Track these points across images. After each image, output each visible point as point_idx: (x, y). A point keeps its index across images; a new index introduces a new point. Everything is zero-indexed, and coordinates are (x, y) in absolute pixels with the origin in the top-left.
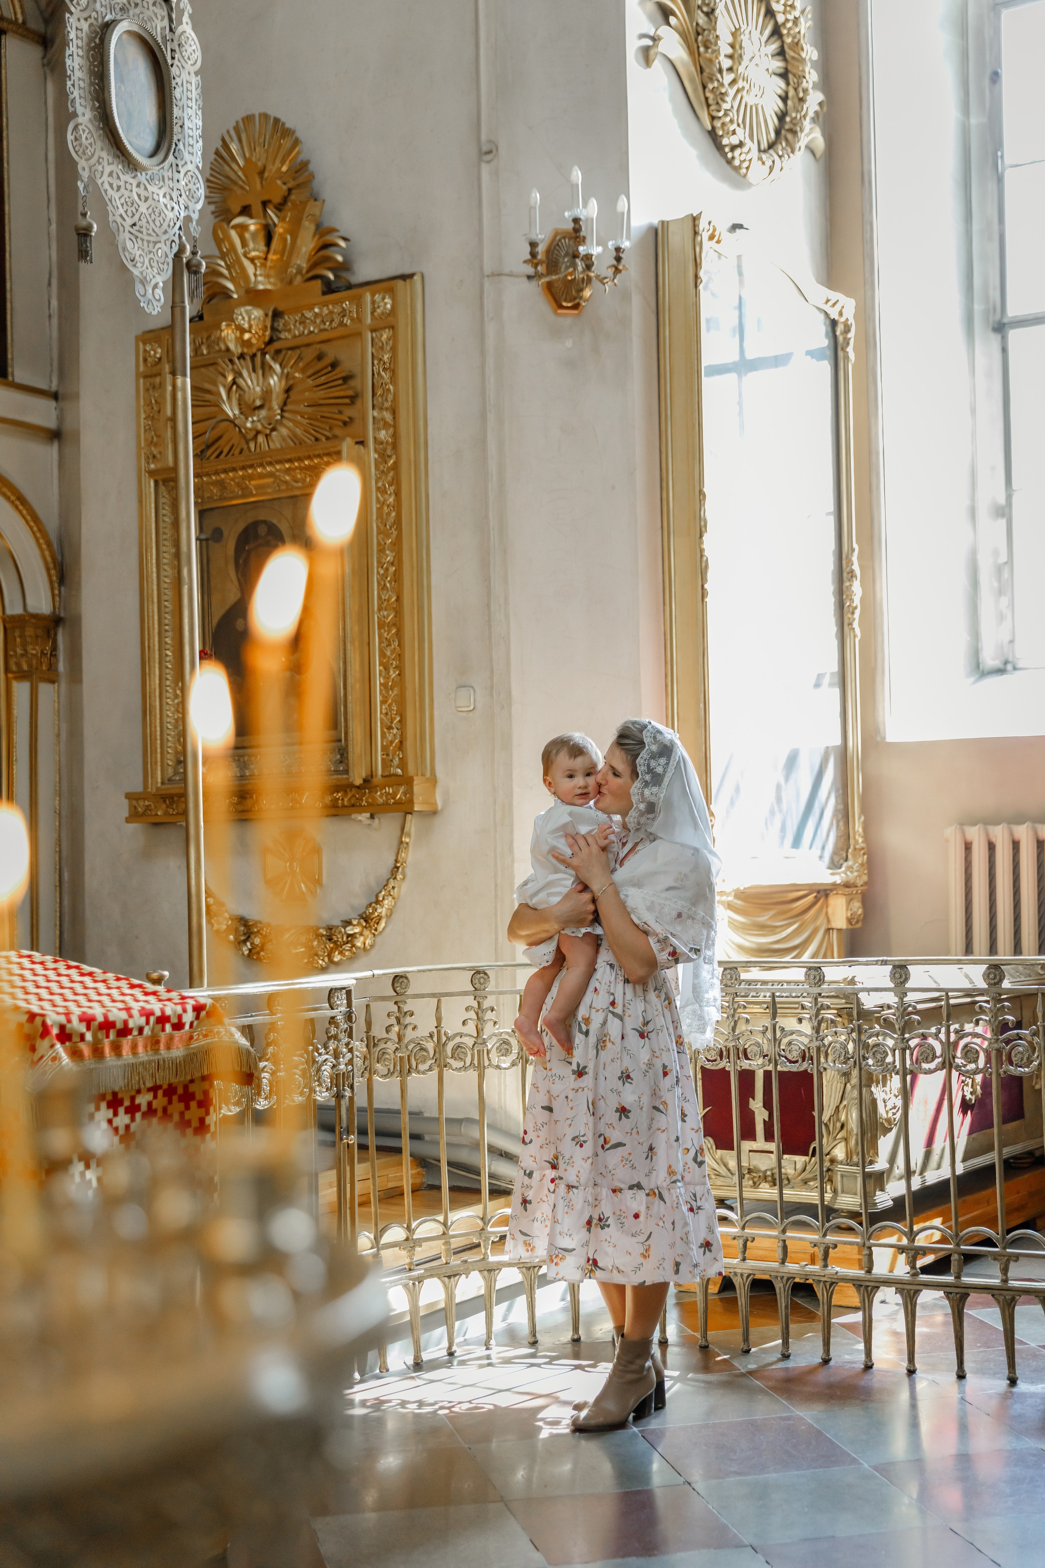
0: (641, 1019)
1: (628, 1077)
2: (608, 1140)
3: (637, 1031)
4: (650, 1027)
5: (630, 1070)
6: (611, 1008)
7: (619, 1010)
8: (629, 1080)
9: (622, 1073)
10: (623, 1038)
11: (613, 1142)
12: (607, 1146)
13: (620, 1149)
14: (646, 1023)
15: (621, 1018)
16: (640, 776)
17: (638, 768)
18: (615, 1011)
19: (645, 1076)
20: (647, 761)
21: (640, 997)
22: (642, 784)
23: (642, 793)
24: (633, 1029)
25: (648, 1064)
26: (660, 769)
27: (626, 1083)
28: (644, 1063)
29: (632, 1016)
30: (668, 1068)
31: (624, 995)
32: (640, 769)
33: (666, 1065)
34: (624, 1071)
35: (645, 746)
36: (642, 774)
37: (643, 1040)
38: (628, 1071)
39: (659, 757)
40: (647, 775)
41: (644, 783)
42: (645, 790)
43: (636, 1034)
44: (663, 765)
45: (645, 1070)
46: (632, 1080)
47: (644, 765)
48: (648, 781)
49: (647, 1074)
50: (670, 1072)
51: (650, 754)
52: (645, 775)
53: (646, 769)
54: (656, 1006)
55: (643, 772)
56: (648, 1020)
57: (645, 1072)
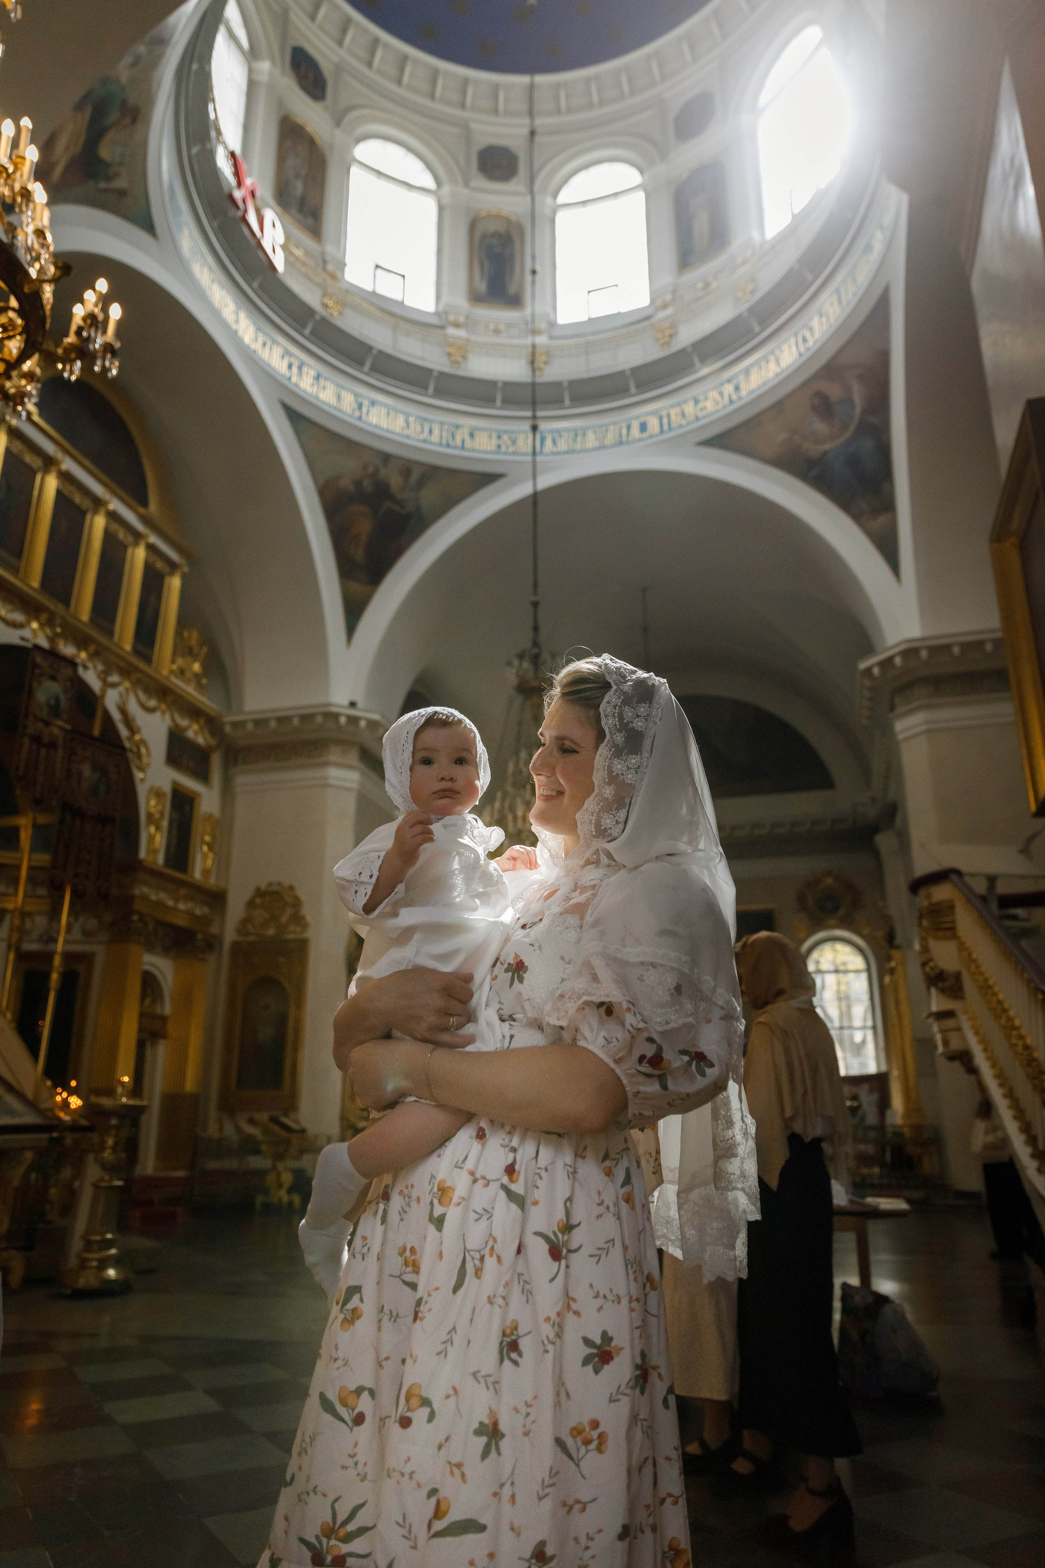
1: (514, 1346)
2: (443, 1507)
5: (522, 1331)
7: (518, 1188)
9: (504, 1334)
10: (519, 1251)
11: (455, 1515)
12: (439, 1525)
13: (470, 1538)
16: (608, 738)
17: (603, 720)
18: (513, 1187)
19: (546, 1351)
20: (617, 708)
21: (567, 1165)
22: (610, 750)
23: (609, 767)
24: (538, 1234)
25: (556, 1325)
26: (640, 724)
27: (507, 1362)
28: (548, 1319)
29: (541, 1204)
30: (613, 1344)
31: (534, 1155)
32: (607, 724)
33: (610, 1334)
34: (508, 1332)
35: (611, 687)
36: (610, 733)
37: (557, 1264)
38: (515, 1332)
39: (637, 703)
40: (618, 734)
41: (613, 749)
42: (616, 761)
43: (544, 1247)
44: (645, 716)
45: (547, 1337)
46: (520, 1355)
47: (613, 716)
48: (621, 744)
49: (550, 1347)
50: (618, 1354)
51: (622, 697)
52: (615, 734)
53: (617, 723)
54: (599, 1193)
55: (613, 728)
56: (574, 1221)
57: (546, 1342)
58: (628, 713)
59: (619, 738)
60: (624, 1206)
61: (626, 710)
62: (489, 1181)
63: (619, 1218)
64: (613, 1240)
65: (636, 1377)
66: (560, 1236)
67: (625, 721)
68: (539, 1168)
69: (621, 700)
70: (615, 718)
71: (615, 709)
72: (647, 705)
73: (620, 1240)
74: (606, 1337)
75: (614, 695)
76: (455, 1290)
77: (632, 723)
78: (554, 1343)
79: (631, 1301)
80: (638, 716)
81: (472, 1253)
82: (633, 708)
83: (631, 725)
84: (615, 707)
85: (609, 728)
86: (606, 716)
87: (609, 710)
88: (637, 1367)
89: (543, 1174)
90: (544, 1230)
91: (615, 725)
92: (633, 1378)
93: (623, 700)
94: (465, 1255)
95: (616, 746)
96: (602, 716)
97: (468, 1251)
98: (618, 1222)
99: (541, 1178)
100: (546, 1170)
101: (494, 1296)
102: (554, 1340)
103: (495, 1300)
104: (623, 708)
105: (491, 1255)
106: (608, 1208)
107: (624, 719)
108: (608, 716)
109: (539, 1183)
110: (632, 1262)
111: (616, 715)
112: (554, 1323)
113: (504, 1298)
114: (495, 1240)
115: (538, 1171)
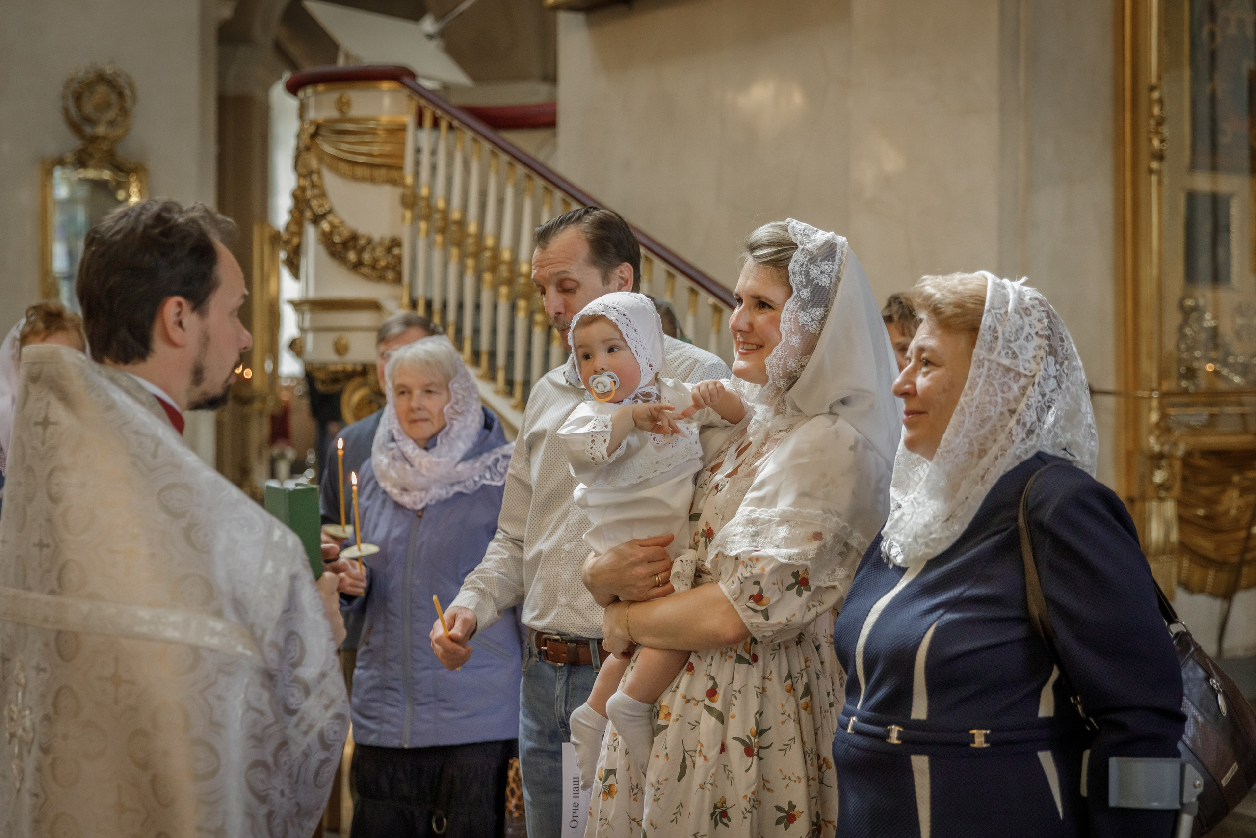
0: (752, 724)
1: (724, 814)
3: (742, 741)
4: (767, 739)
5: (728, 804)
6: (707, 702)
7: (718, 705)
8: (725, 820)
9: (716, 807)
14: (760, 733)
15: (721, 718)
16: (795, 293)
17: (792, 278)
19: (745, 818)
20: (804, 266)
21: (756, 687)
22: (797, 304)
23: (796, 319)
24: (735, 739)
25: (752, 800)
26: (824, 280)
27: (720, 824)
28: (746, 796)
29: (737, 717)
30: (796, 810)
31: (731, 681)
32: (795, 280)
33: (794, 803)
34: (719, 805)
35: (797, 248)
36: (797, 289)
37: (751, 759)
38: (724, 805)
39: (822, 261)
40: (804, 290)
41: (800, 303)
42: (802, 314)
43: (740, 748)
44: (828, 273)
45: (746, 809)
46: (729, 820)
47: (800, 273)
48: (806, 299)
49: (748, 815)
50: (799, 816)
51: (808, 256)
52: (801, 290)
53: (804, 280)
54: (782, 706)
55: (799, 284)
56: (764, 727)
57: (745, 812)
58: (814, 272)
59: (805, 293)
60: (803, 713)
61: (812, 268)
62: (698, 701)
63: (800, 723)
64: (794, 738)
65: (813, 830)
66: (752, 739)
67: (811, 278)
68: (735, 691)
69: (807, 259)
70: (802, 275)
71: (802, 268)
72: (830, 263)
73: (800, 739)
74: (792, 806)
75: (801, 254)
76: (679, 779)
77: (817, 279)
78: (750, 812)
79: (808, 780)
80: (822, 273)
81: (690, 753)
82: (818, 266)
83: (816, 281)
84: (802, 265)
85: (796, 284)
86: (794, 274)
87: (797, 268)
88: (814, 824)
89: (738, 694)
90: (740, 736)
91: (802, 282)
92: (811, 831)
93: (809, 259)
94: (684, 755)
95: (802, 300)
96: (791, 274)
97: (687, 751)
98: (798, 725)
99: (736, 698)
100: (740, 692)
101: (704, 783)
102: (750, 810)
103: (705, 786)
104: (809, 266)
105: (700, 756)
106: (789, 716)
107: (810, 276)
108: (796, 274)
109: (734, 701)
110: (809, 752)
111: (803, 273)
112: (750, 799)
113: (711, 784)
114: (702, 745)
115: (734, 693)
